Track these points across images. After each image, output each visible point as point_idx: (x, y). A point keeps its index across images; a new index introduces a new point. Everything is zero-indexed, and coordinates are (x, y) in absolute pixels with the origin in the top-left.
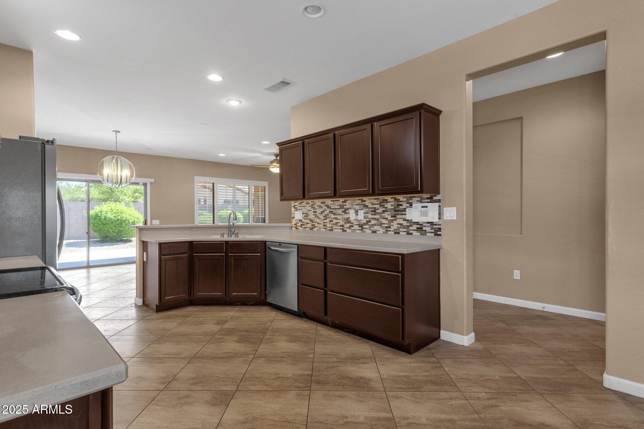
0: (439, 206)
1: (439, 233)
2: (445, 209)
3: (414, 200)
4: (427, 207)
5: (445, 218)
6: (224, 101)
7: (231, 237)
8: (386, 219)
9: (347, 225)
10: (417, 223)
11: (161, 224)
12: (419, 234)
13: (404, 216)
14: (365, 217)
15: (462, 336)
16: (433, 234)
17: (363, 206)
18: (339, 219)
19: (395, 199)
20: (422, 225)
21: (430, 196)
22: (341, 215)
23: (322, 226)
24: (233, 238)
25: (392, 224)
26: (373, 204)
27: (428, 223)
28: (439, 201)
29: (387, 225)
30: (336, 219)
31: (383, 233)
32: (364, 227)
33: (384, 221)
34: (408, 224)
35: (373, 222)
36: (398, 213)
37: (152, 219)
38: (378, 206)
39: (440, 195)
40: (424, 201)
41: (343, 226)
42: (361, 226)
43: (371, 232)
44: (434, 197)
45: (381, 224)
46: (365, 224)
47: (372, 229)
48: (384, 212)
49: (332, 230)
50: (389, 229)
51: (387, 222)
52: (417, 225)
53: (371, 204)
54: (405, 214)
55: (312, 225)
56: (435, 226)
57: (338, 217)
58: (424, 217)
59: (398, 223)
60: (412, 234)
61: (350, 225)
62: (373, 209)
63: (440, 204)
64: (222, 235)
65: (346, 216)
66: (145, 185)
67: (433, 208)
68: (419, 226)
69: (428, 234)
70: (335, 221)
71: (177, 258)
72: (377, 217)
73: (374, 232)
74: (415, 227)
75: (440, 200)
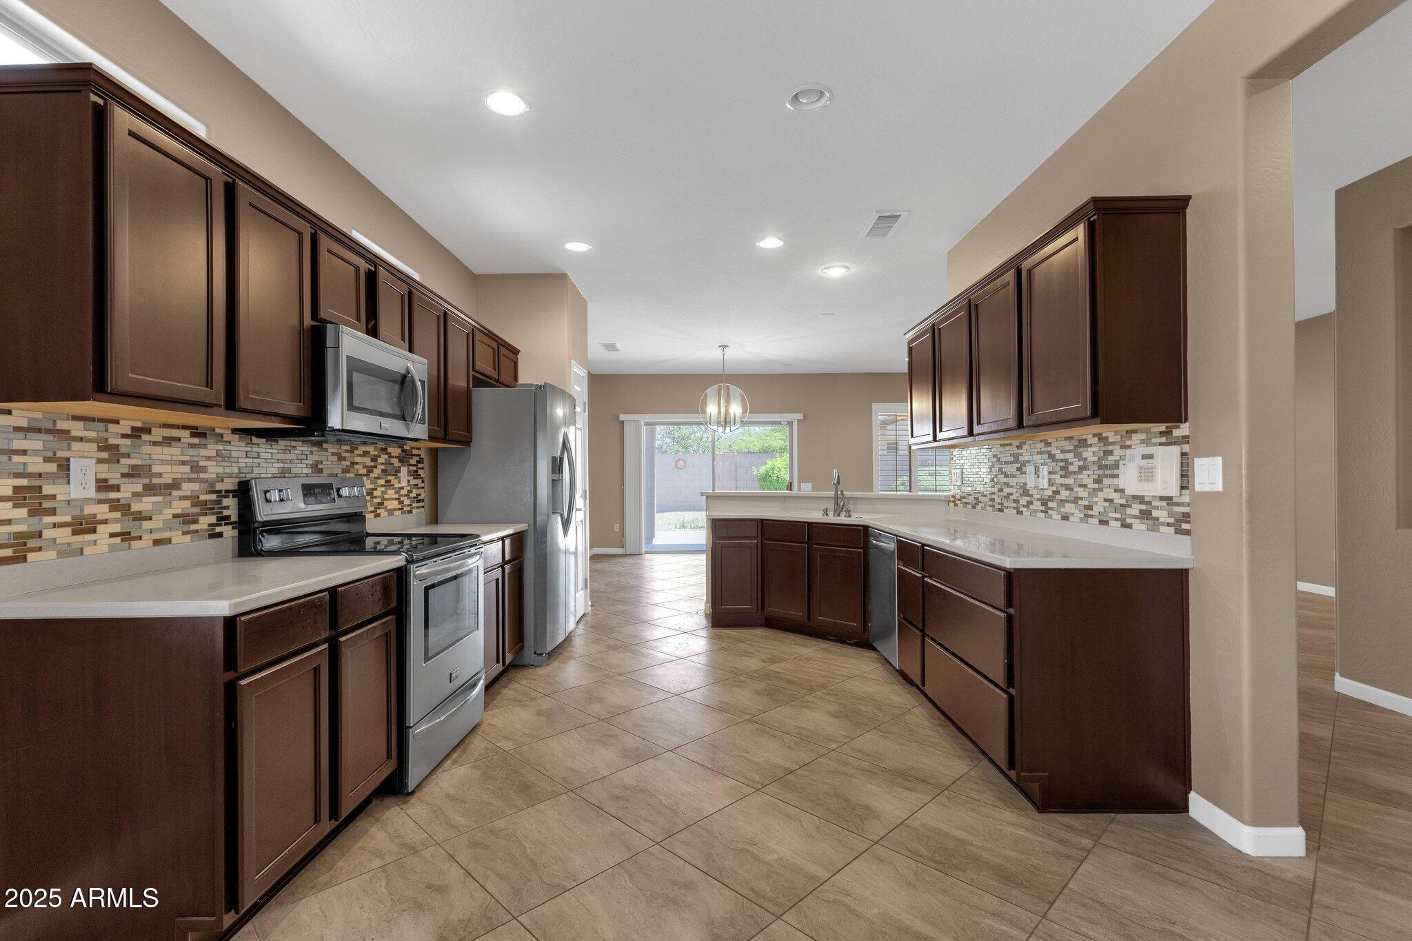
0: (1183, 454)
1: (1185, 526)
2: (1198, 461)
3: (1136, 437)
4: (1150, 457)
5: (1198, 488)
6: (820, 272)
7: (839, 516)
8: (1085, 486)
9: (1024, 501)
10: (1140, 499)
11: (814, 489)
12: (1144, 527)
13: (1115, 481)
14: (1050, 483)
15: (1239, 823)
16: (1172, 530)
17: (1046, 456)
18: (1012, 487)
19: (1099, 436)
20: (1150, 503)
21: (1167, 427)
22: (1014, 476)
23: (987, 499)
24: (842, 519)
25: (1095, 499)
26: (1063, 452)
27: (1162, 498)
28: (1186, 440)
29: (1087, 503)
30: (1007, 484)
31: (1080, 522)
32: (1050, 504)
33: (1082, 493)
34: (1124, 502)
35: (1064, 494)
36: (1107, 472)
37: (800, 481)
38: (1071, 455)
39: (1187, 425)
40: (1154, 440)
41: (1016, 501)
42: (1044, 503)
43: (1060, 517)
44: (1174, 431)
45: (1076, 500)
46: (1051, 499)
47: (1062, 510)
48: (1081, 469)
49: (1001, 510)
50: (1090, 512)
51: (1085, 494)
52: (1140, 503)
53: (1059, 451)
54: (1117, 476)
55: (975, 498)
56: (1176, 509)
57: (1012, 481)
58: (1146, 484)
59: (1106, 497)
60: (1129, 526)
61: (1029, 499)
62: (1063, 464)
63: (1186, 448)
64: (826, 512)
65: (1022, 480)
66: (790, 424)
67: (1167, 459)
68: (1143, 507)
69: (1162, 529)
70: (1007, 490)
71: (740, 545)
72: (1069, 481)
73: (1065, 518)
74: (1135, 509)
75: (1188, 437)
